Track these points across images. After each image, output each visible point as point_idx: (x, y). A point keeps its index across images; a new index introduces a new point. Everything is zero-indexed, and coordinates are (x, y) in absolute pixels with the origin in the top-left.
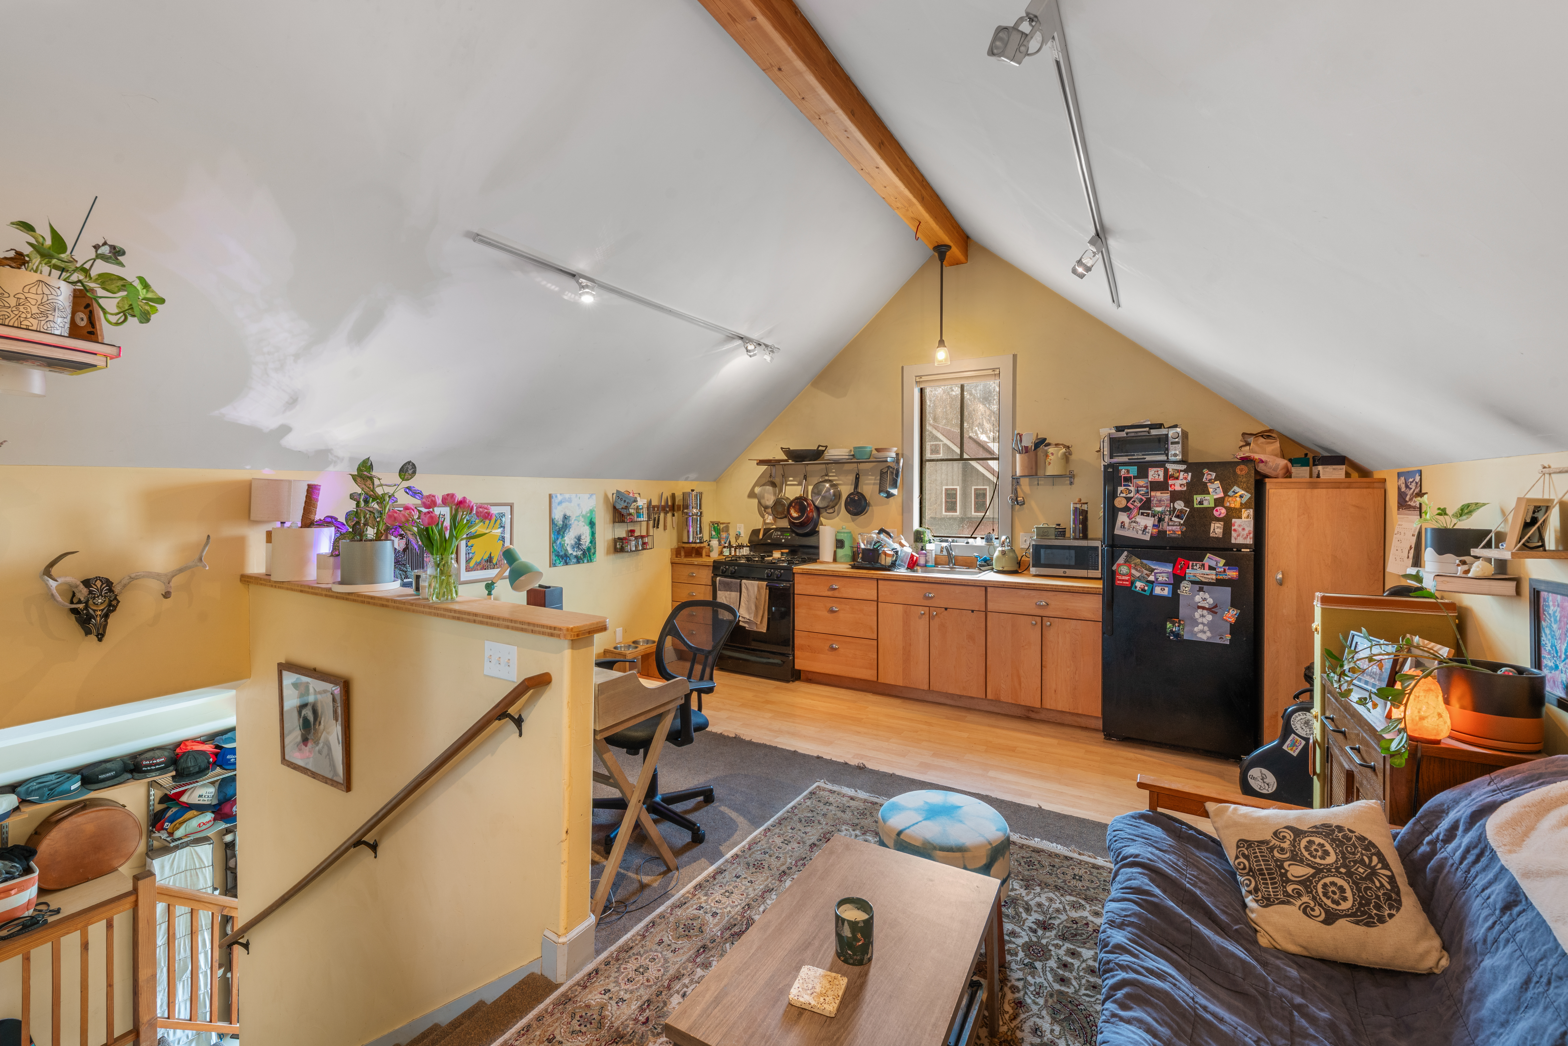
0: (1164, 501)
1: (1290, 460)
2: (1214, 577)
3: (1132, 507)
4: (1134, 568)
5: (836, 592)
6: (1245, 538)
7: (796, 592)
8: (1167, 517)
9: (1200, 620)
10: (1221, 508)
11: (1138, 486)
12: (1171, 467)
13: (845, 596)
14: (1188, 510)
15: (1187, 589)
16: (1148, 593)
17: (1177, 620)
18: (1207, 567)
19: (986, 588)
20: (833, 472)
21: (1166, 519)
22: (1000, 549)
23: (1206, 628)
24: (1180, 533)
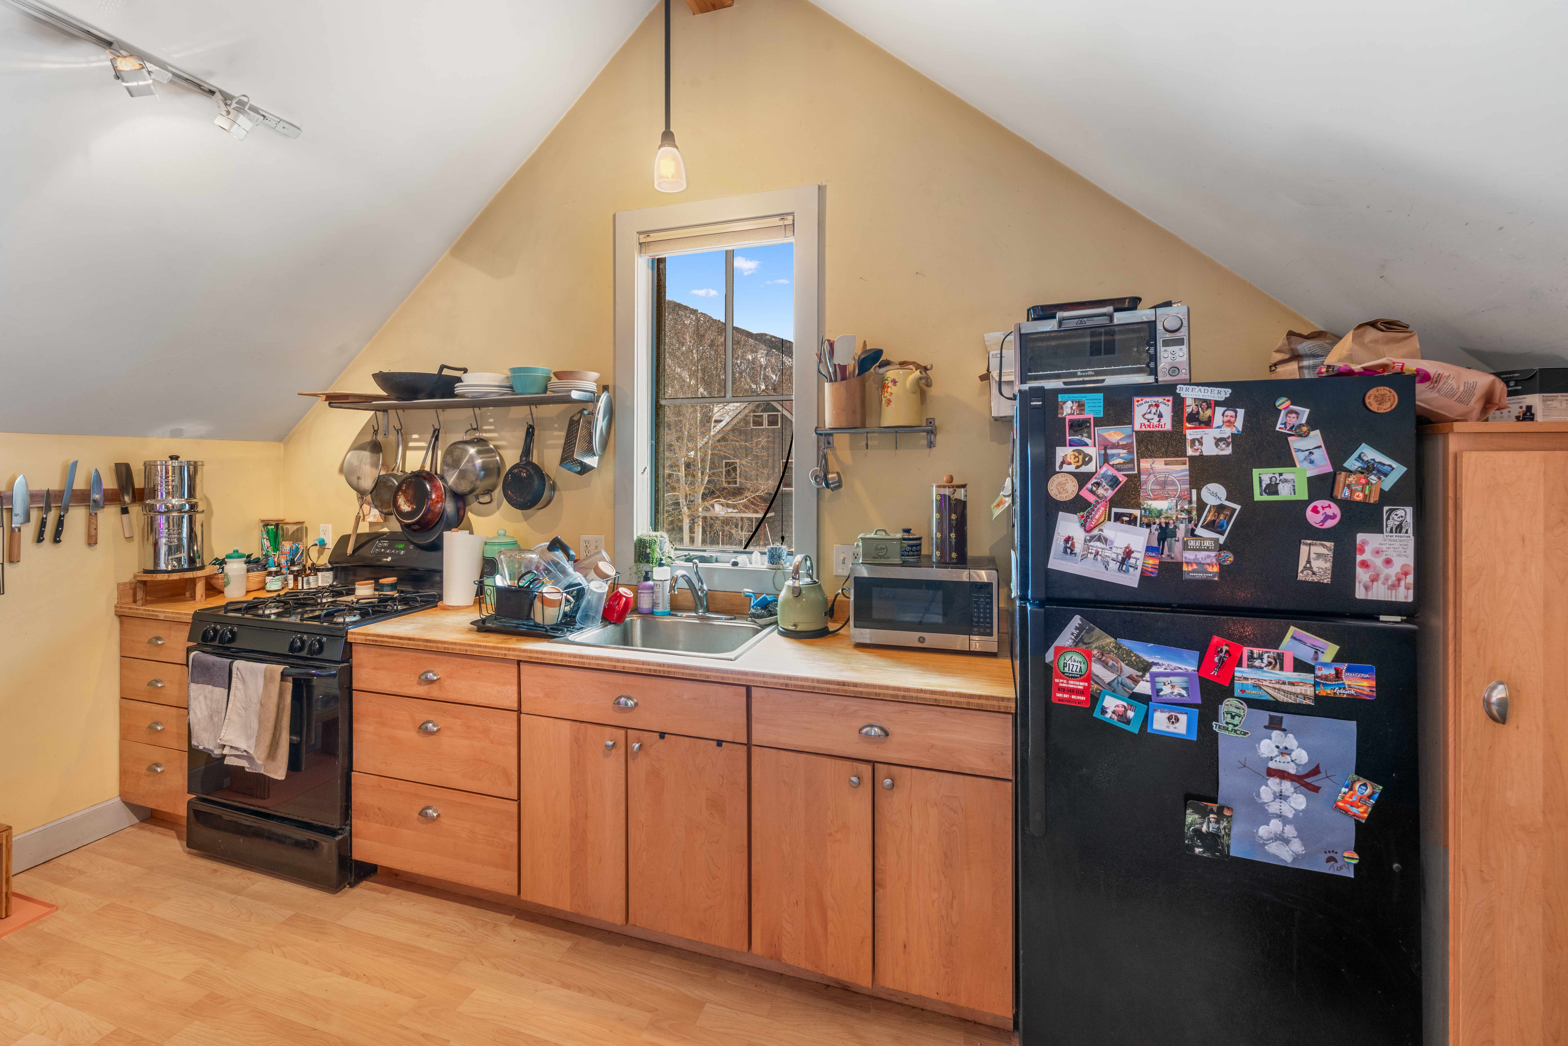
0: (1173, 483)
1: (1503, 376)
2: (1310, 691)
3: (1091, 499)
4: (1099, 660)
5: (435, 687)
6: (1394, 587)
7: (355, 685)
8: (1182, 527)
9: (1274, 808)
10: (1326, 503)
11: (1106, 446)
12: (1190, 395)
13: (452, 696)
14: (1238, 507)
15: (1236, 721)
16: (1134, 728)
17: (1214, 807)
18: (1289, 662)
19: (748, 689)
20: (491, 424)
21: (1181, 533)
22: (790, 582)
23: (1290, 831)
24: (1216, 569)
